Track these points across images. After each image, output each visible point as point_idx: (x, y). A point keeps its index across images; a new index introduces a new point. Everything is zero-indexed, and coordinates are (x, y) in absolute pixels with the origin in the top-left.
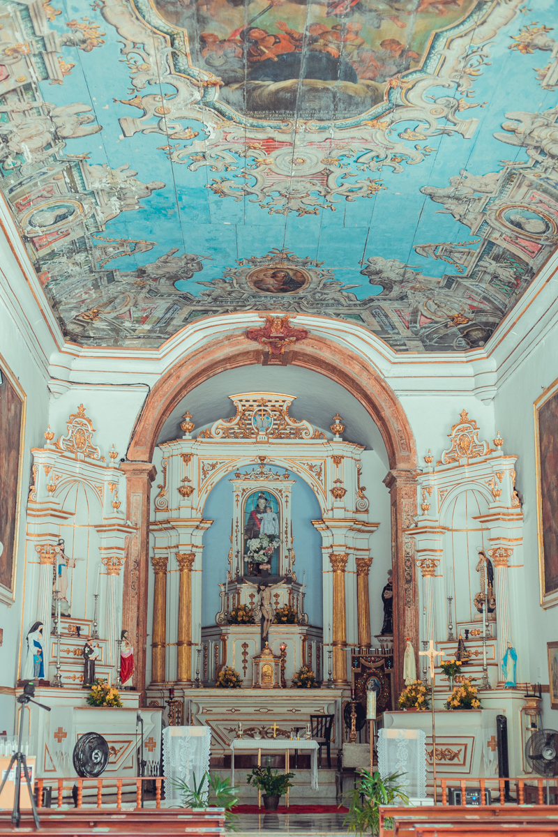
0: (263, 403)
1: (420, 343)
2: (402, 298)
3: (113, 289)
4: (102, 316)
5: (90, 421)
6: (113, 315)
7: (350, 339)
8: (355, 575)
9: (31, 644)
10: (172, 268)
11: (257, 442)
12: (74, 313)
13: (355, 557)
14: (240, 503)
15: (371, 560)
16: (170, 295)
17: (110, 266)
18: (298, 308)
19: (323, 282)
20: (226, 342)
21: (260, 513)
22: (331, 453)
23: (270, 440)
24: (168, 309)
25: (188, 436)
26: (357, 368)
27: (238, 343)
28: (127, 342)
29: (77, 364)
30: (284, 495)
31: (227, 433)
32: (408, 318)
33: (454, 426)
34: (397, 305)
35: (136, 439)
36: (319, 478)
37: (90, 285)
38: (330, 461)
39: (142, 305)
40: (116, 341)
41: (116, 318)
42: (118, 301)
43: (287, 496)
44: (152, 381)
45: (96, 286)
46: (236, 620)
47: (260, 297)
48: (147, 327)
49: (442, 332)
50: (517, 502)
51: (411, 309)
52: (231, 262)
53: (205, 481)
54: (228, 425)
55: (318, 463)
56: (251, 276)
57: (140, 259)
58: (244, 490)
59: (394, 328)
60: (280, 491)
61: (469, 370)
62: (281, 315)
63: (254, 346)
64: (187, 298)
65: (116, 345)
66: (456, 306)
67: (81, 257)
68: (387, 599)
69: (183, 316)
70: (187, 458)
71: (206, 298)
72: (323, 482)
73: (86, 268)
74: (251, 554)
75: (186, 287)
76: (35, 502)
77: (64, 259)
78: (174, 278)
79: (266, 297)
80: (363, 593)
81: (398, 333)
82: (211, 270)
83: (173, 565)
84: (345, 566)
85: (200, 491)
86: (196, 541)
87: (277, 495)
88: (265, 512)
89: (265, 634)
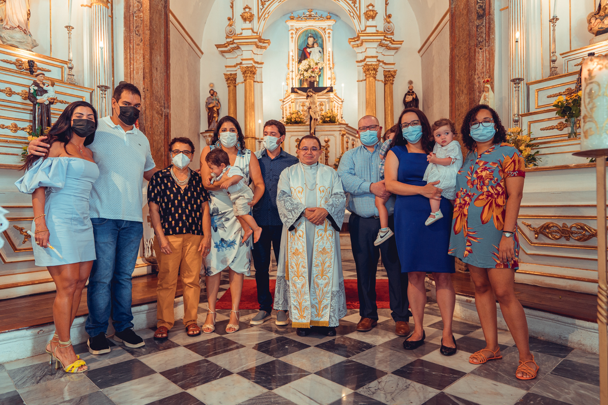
8: (383, 84)
13: (383, 69)
14: (294, 39)
15: (395, 72)
21: (310, 48)
30: (327, 32)
36: (354, 6)
43: (329, 33)
46: (291, 121)
53: (263, 10)
58: (297, 29)
60: (324, 29)
68: (408, 102)
72: (358, 8)
74: (302, 73)
80: (389, 98)
83: (240, 78)
84: (376, 74)
85: (259, 18)
86: (257, 59)
87: (322, 33)
88: (313, 47)
89: (312, 131)
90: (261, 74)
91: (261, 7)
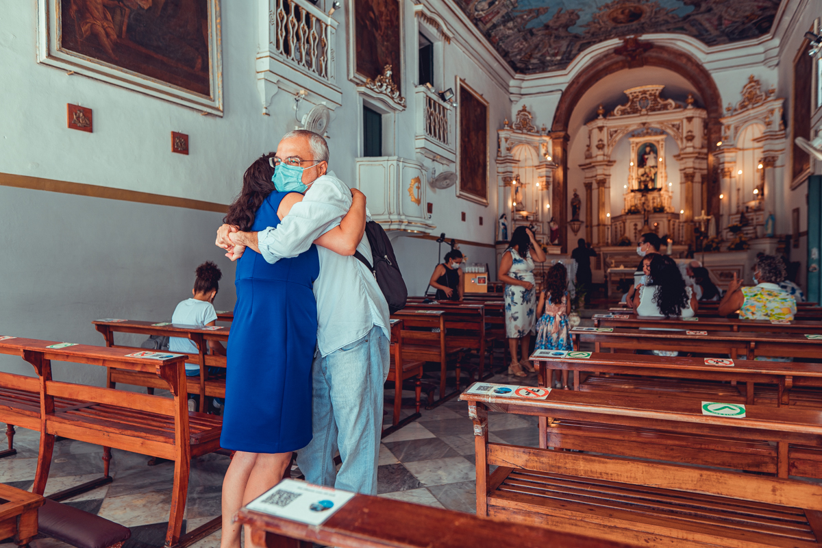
0: (644, 92)
1: (725, 38)
2: (709, 10)
3: (535, 40)
4: (534, 56)
5: (529, 113)
6: (540, 54)
7: (679, 43)
8: (701, 185)
9: (501, 224)
10: (563, 20)
11: (641, 115)
12: (519, 57)
13: (700, 173)
14: (634, 151)
16: (567, 37)
17: (529, 26)
18: (643, 30)
19: (654, 10)
20: (604, 59)
21: (647, 155)
22: (685, 116)
23: (650, 113)
24: (568, 46)
25: (601, 117)
26: (684, 60)
27: (612, 58)
28: (550, 68)
29: (525, 84)
30: (660, 144)
31: (624, 112)
32: (716, 23)
33: (745, 87)
34: (707, 16)
35: (556, 119)
36: (678, 131)
37: (522, 40)
38: (685, 121)
39: (554, 46)
40: (543, 68)
41: (542, 56)
42: (540, 46)
43: (662, 145)
44: (564, 88)
45: (526, 40)
46: (630, 212)
47: (618, 28)
48: (559, 58)
49: (741, 28)
50: (782, 127)
51: (717, 17)
52: (594, 10)
53: (611, 140)
54: (623, 108)
55: (677, 123)
56: (609, 16)
57: (543, 18)
58: (637, 143)
59: (707, 31)
60: (658, 142)
61: (761, 49)
62: (632, 36)
63: (620, 58)
64: (577, 37)
65: (544, 71)
66: (747, 8)
67: (510, 24)
69: (577, 48)
70: (601, 129)
71: (587, 35)
72: (681, 133)
73: (516, 30)
75: (574, 30)
76: (501, 157)
77: (502, 27)
78: (566, 26)
79: (622, 27)
81: (710, 34)
82: (585, 17)
83: (595, 186)
84: (694, 178)
85: (608, 145)
86: (607, 173)
87: (656, 144)
88: (649, 153)
89: (646, 218)
90: (609, 183)
91: (610, 138)
